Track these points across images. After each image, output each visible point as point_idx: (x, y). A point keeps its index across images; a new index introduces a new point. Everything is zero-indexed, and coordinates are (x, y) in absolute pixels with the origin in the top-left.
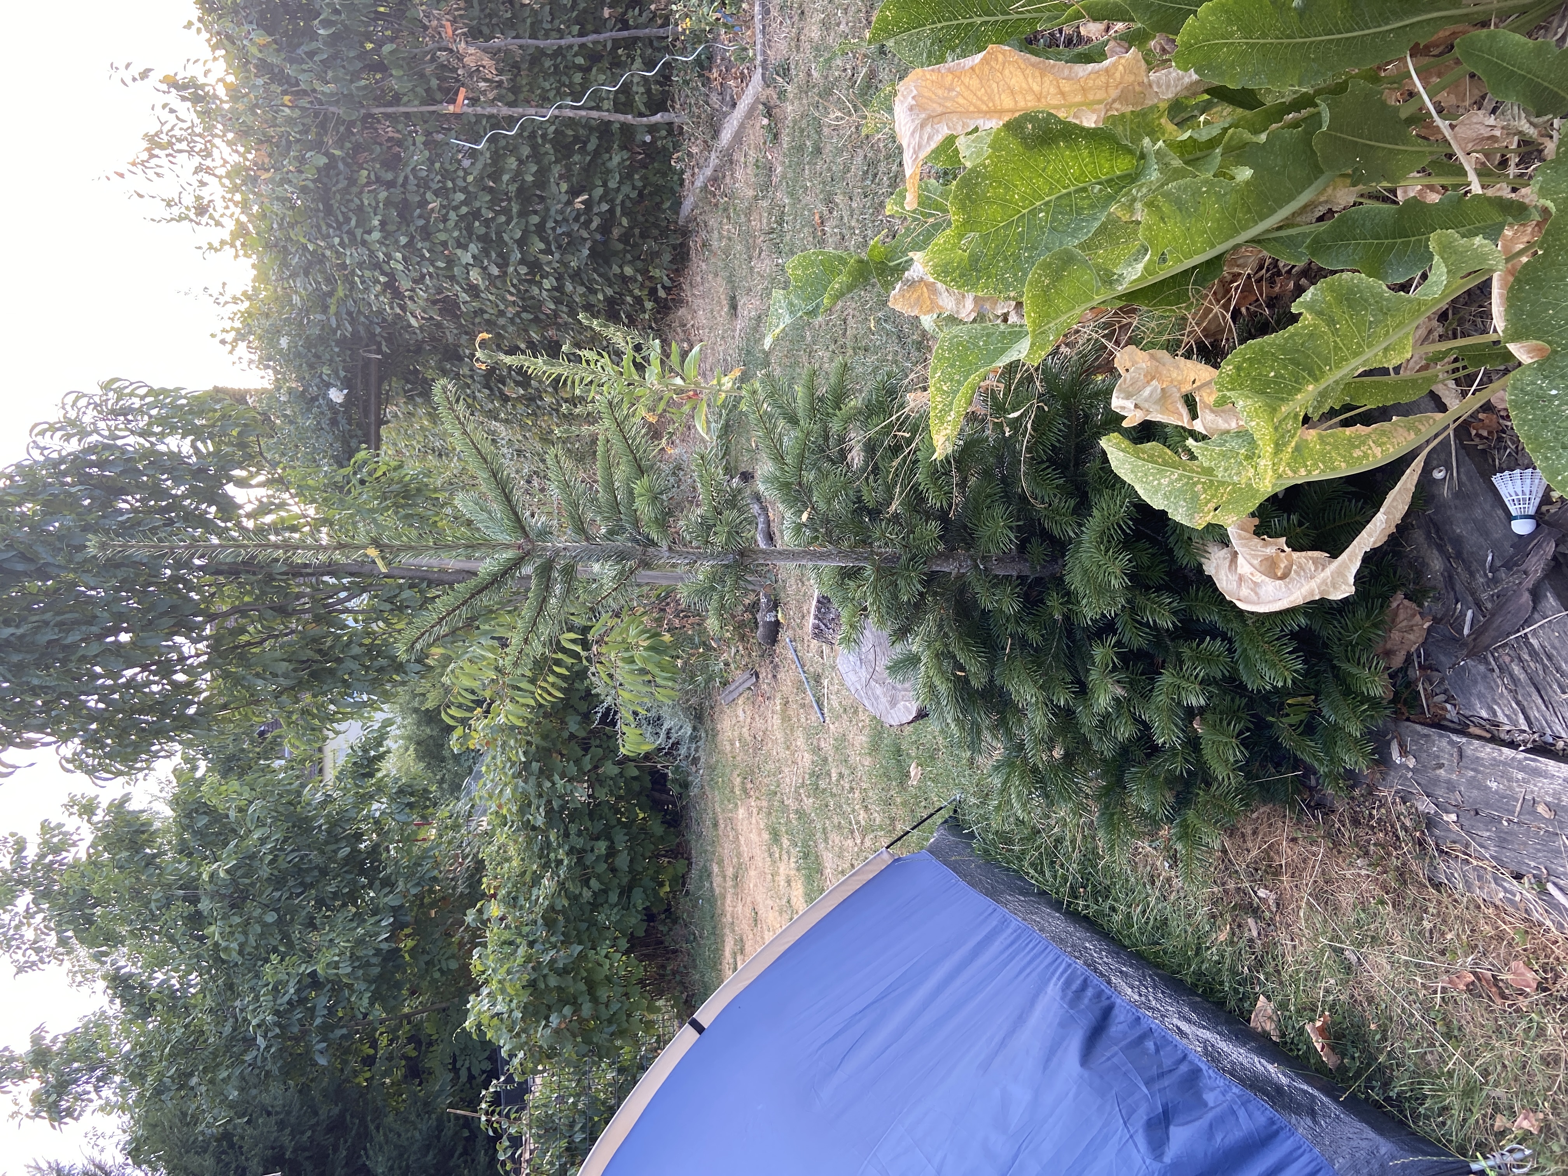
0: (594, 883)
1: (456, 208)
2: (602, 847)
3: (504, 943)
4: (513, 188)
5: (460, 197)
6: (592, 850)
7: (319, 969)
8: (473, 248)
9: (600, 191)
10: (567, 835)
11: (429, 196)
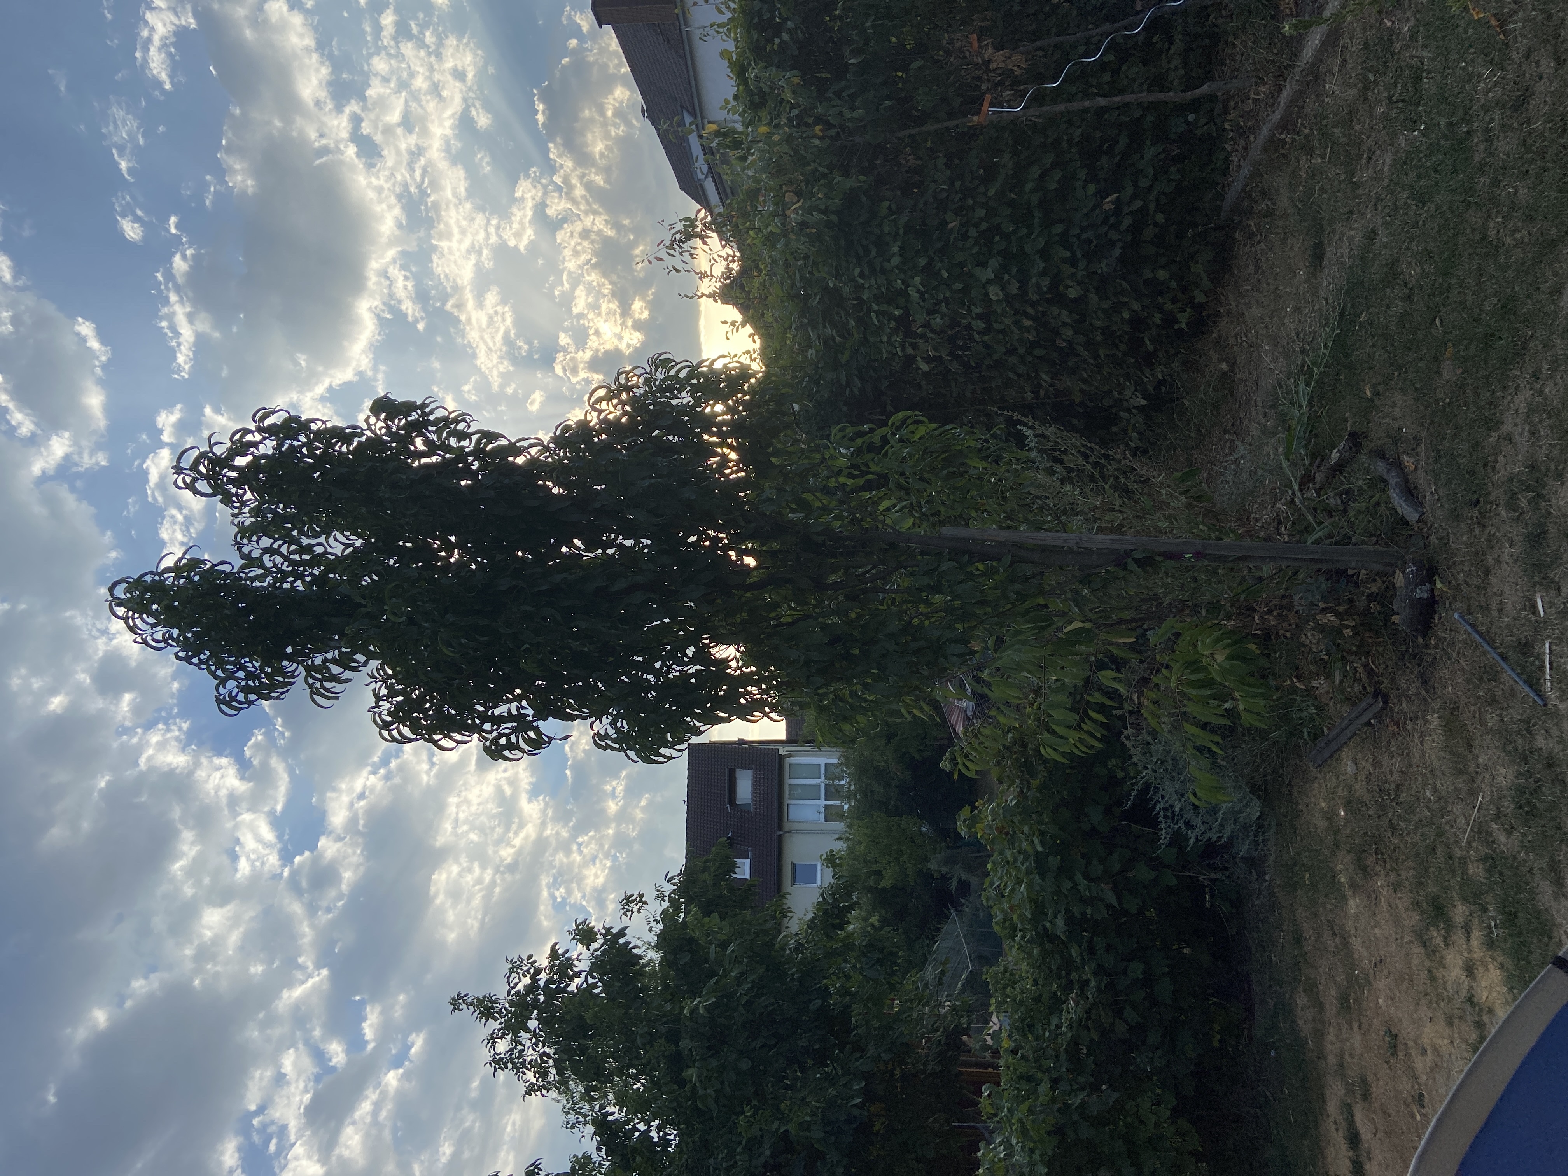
0: (1130, 1014)
1: (976, 225)
2: (1137, 970)
3: (1021, 1077)
4: (1035, 199)
5: (981, 213)
6: (1125, 972)
7: (792, 1128)
8: (994, 263)
9: (1130, 190)
10: (1092, 951)
11: (948, 217)
